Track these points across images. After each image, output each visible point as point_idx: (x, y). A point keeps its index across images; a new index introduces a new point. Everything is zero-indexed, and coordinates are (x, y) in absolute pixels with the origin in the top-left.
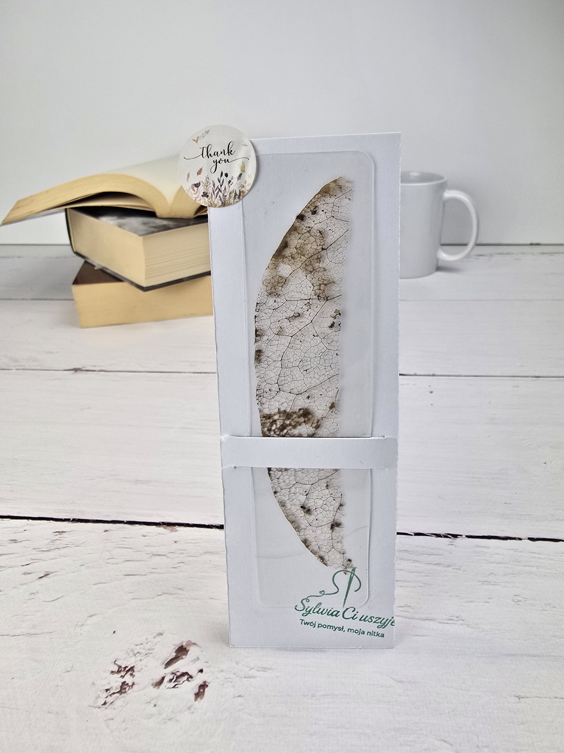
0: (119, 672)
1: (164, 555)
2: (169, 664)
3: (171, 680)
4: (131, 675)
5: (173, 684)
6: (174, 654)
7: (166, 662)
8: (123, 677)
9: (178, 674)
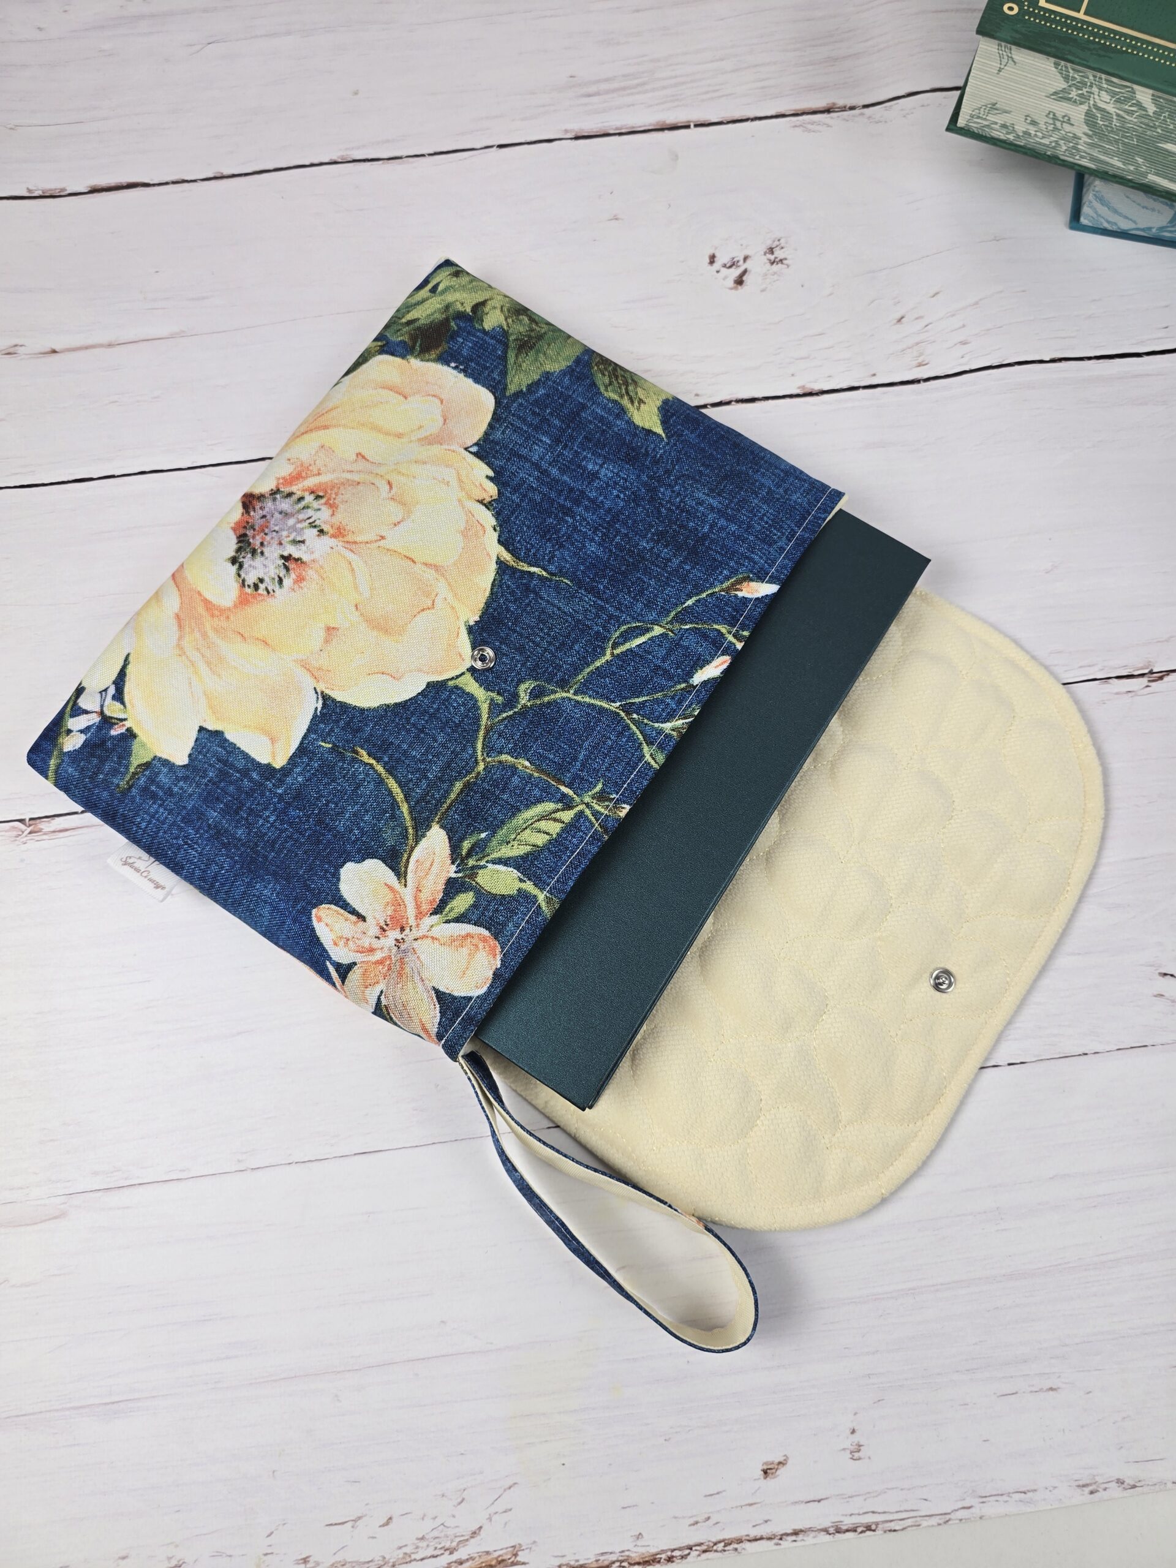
0: (781, 261)
1: (797, 359)
2: (745, 272)
3: (738, 262)
4: (770, 260)
5: (735, 260)
6: (744, 278)
7: (747, 273)
8: (776, 258)
9: (734, 267)
